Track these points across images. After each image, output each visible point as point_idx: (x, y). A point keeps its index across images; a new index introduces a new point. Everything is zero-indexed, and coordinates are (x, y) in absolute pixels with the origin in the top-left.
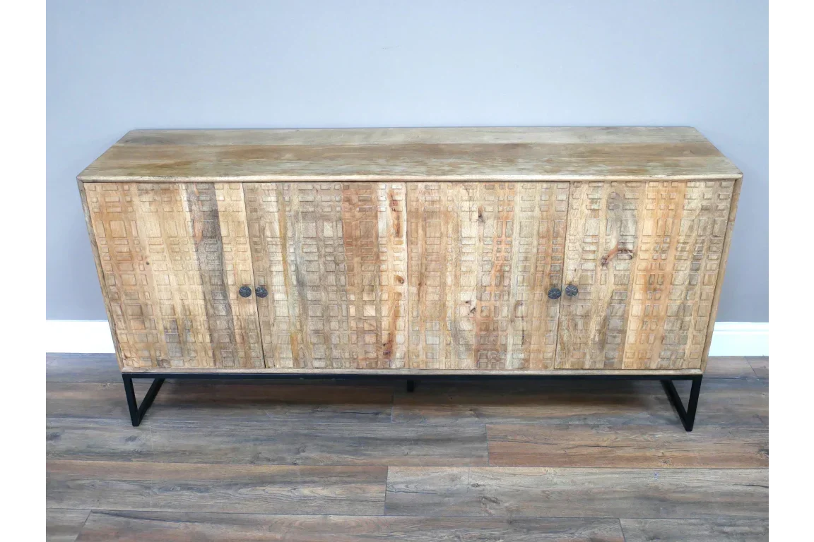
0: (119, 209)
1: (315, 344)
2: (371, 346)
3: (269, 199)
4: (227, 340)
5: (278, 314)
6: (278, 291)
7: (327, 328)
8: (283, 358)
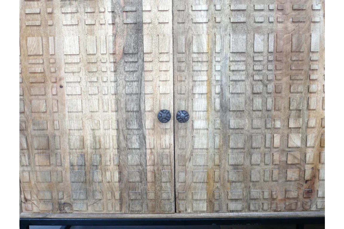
0: (38, 23)
1: (233, 182)
2: (293, 183)
3: (199, 8)
4: (138, 179)
5: (196, 146)
6: (199, 118)
7: (247, 163)
8: (196, 200)
